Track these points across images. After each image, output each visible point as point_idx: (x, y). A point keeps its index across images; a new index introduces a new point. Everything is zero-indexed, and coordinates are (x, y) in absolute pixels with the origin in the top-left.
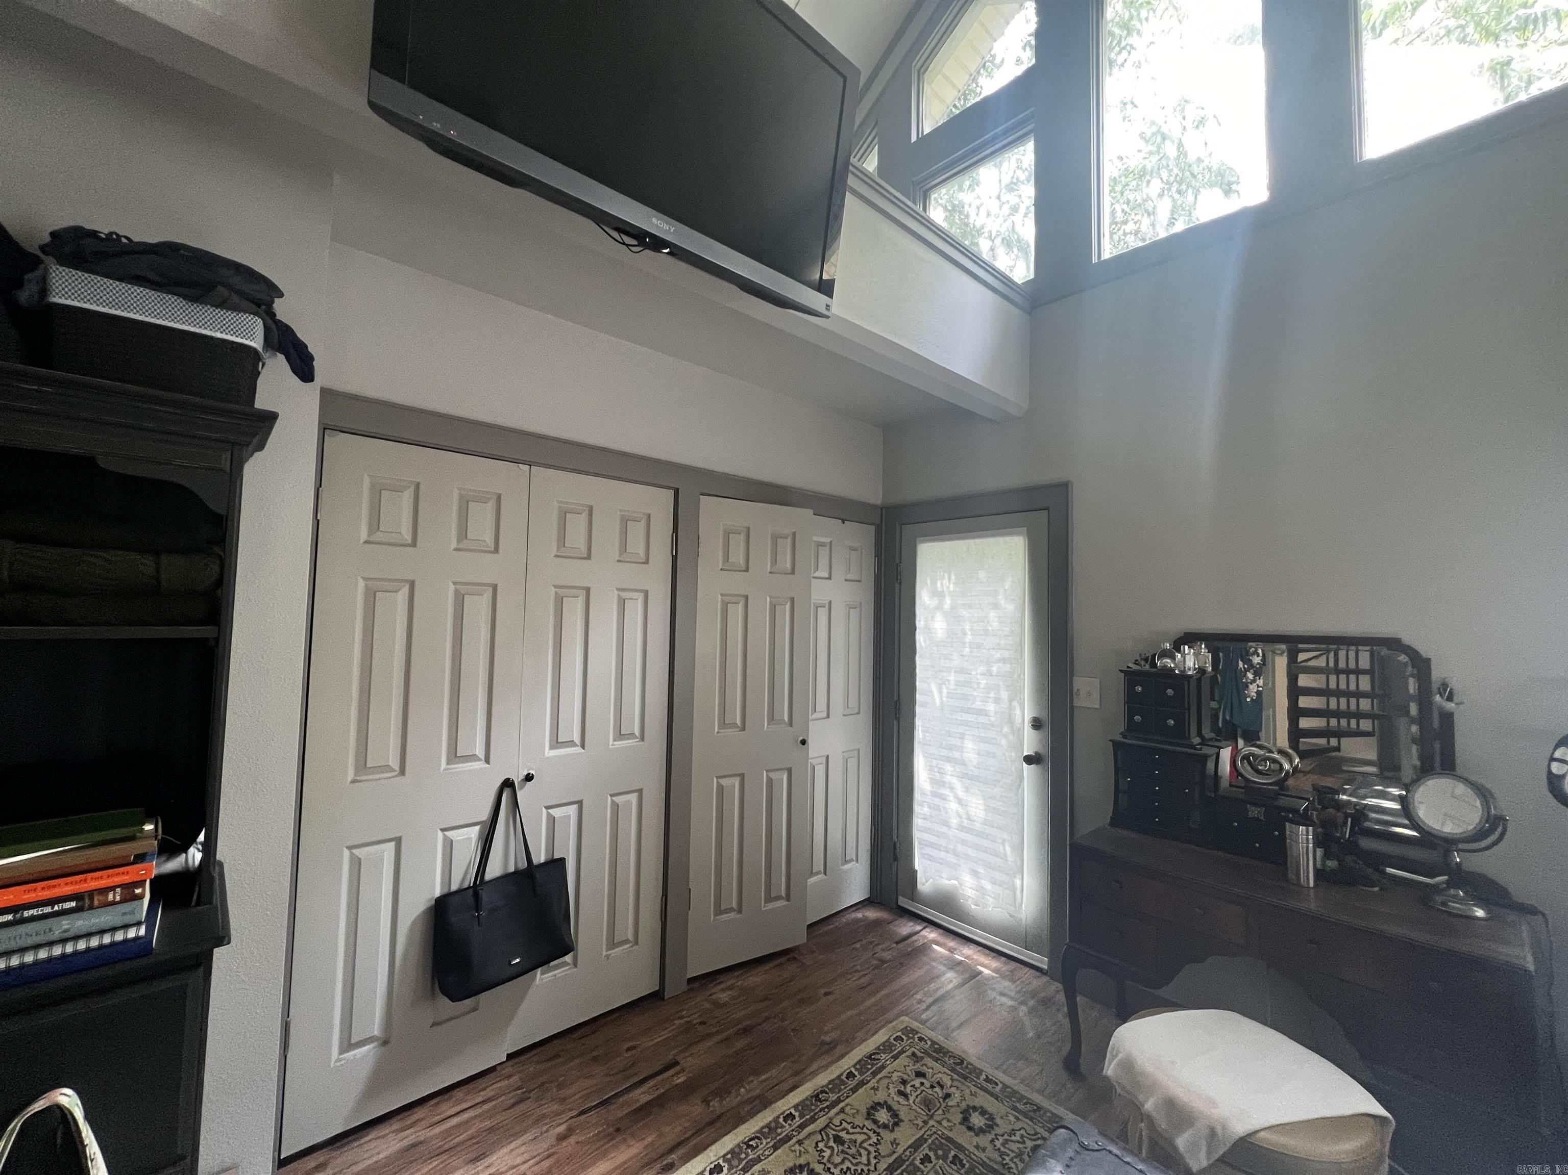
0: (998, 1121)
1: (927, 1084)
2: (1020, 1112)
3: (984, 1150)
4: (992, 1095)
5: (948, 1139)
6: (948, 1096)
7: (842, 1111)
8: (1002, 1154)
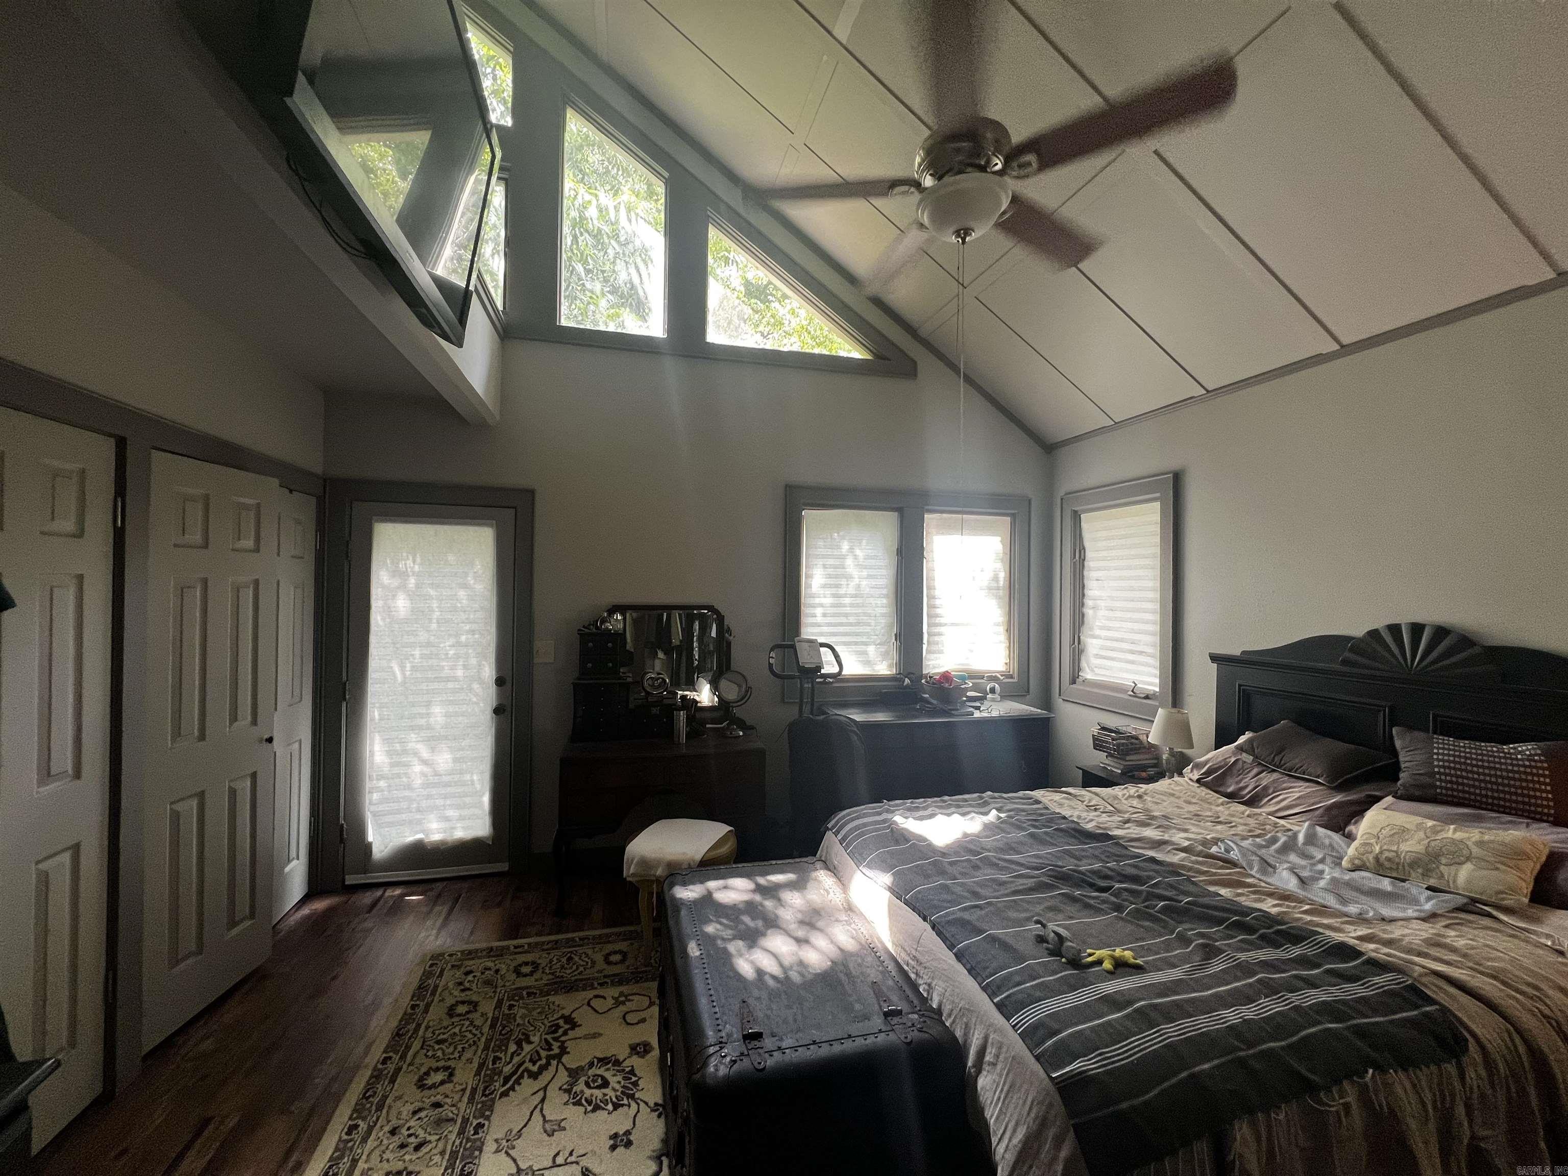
0: (539, 962)
1: (479, 974)
2: (547, 950)
3: (542, 979)
4: (525, 952)
5: (516, 989)
6: (497, 971)
7: (427, 1028)
8: (552, 974)
